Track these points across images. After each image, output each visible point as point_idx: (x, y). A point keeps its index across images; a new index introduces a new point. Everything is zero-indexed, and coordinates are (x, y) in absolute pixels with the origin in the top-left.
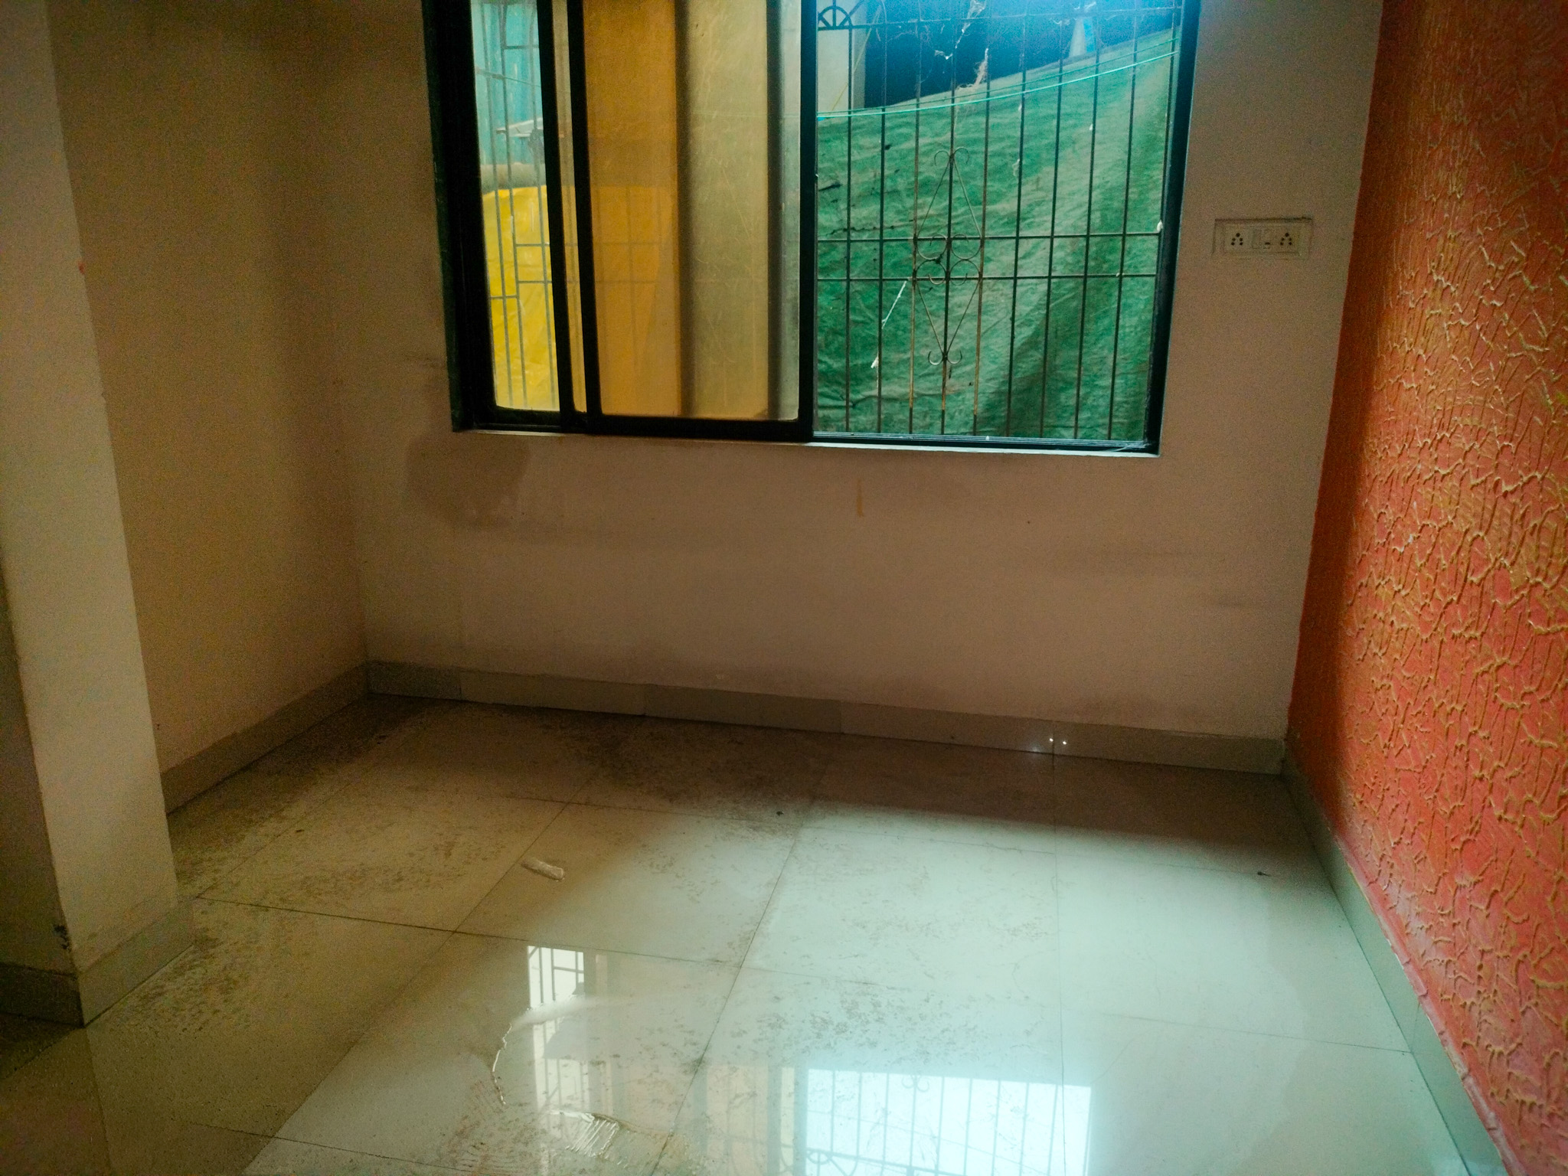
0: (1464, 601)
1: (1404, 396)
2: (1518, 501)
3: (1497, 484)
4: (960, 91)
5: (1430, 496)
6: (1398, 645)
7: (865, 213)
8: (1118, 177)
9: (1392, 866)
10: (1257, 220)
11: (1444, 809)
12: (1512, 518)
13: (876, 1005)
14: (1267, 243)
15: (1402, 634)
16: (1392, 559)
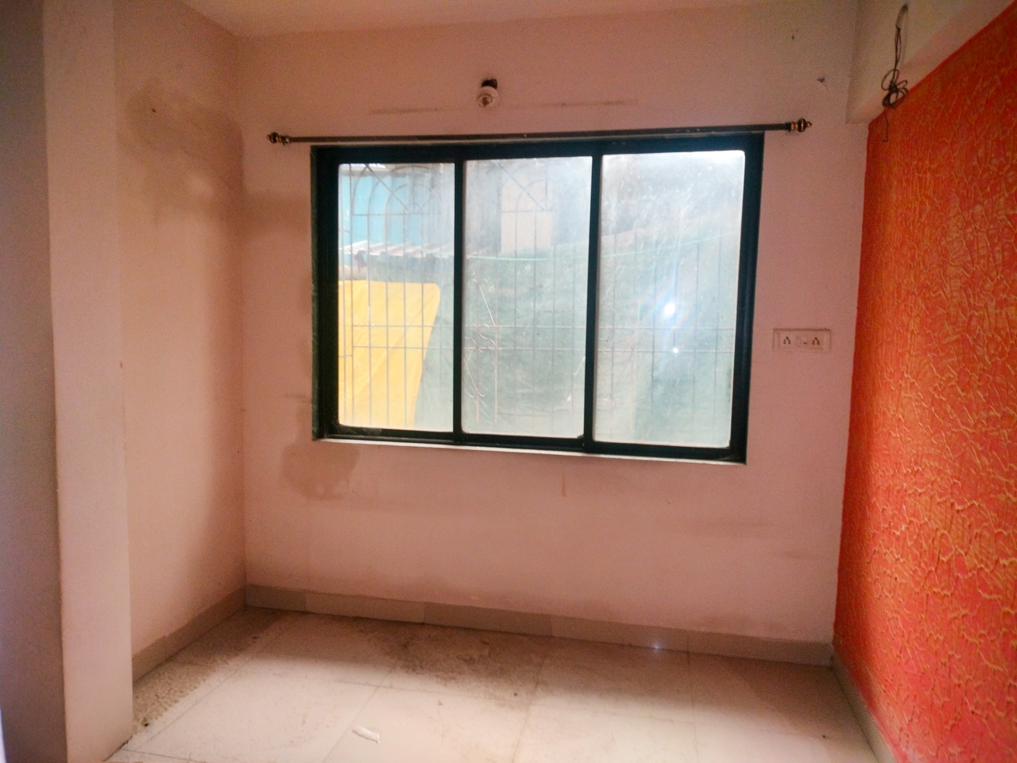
0: (939, 572)
1: (893, 441)
2: (966, 517)
3: (952, 504)
5: (913, 504)
6: (901, 593)
9: (908, 736)
10: (798, 330)
11: (938, 703)
12: (963, 526)
14: (805, 343)
15: (903, 586)
16: (893, 539)
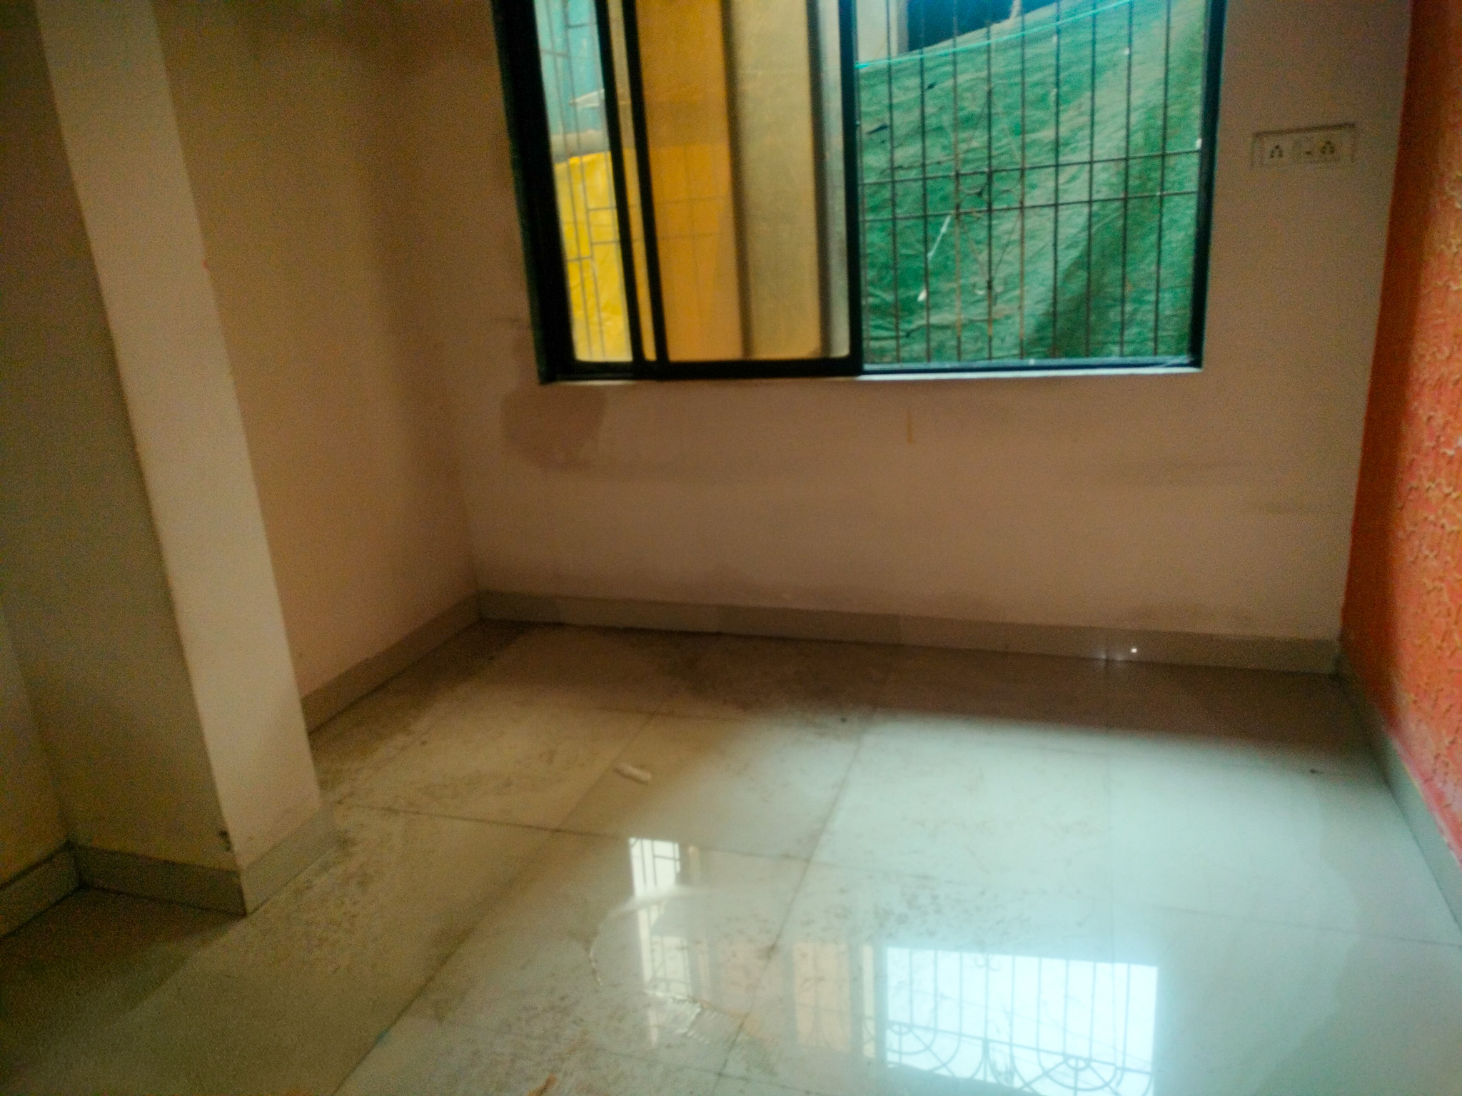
1: (1452, 298)
4: (995, 27)
6: (1449, 547)
7: (907, 153)
8: (1157, 97)
9: (1447, 765)
10: (1299, 130)
13: (935, 897)
14: (1308, 153)
15: (1453, 537)
16: (1443, 462)
